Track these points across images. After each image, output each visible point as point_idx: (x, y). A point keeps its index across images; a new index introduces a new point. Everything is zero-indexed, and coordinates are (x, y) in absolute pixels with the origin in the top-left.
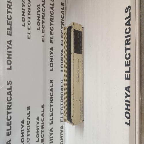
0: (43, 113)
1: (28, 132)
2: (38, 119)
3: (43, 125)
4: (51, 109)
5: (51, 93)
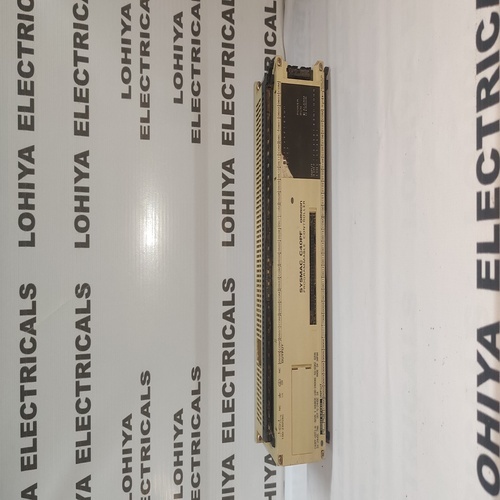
0: (195, 397)
1: (146, 458)
2: (178, 417)
3: (199, 441)
4: (228, 385)
5: (225, 328)
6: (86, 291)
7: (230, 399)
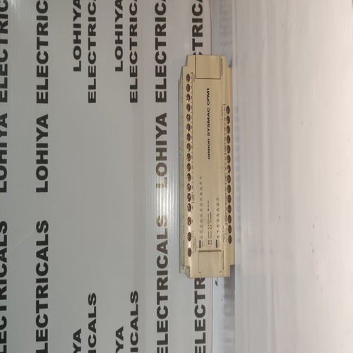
6: (45, 227)
7: (164, 320)
